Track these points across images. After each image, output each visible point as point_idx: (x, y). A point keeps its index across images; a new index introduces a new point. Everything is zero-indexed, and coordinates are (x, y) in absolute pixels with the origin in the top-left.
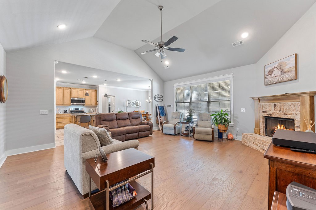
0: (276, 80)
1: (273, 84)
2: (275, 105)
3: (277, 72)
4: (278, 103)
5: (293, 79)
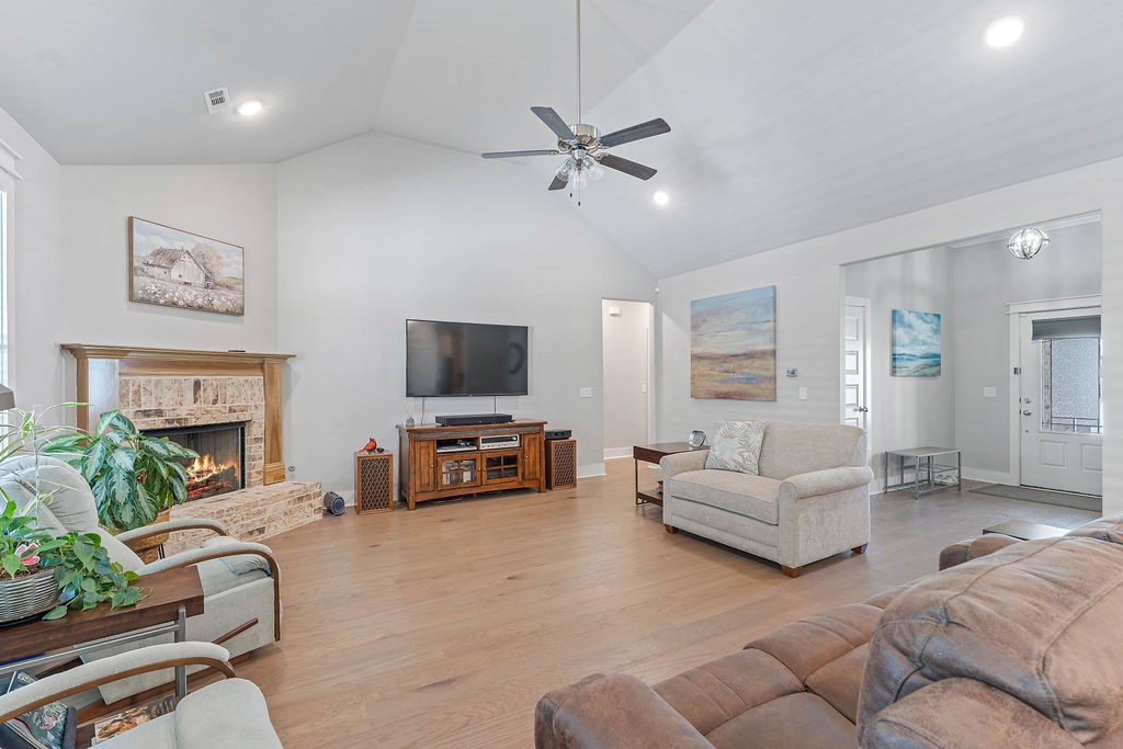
0: (189, 296)
1: (174, 304)
2: (197, 384)
3: (187, 270)
4: (210, 379)
5: (237, 313)
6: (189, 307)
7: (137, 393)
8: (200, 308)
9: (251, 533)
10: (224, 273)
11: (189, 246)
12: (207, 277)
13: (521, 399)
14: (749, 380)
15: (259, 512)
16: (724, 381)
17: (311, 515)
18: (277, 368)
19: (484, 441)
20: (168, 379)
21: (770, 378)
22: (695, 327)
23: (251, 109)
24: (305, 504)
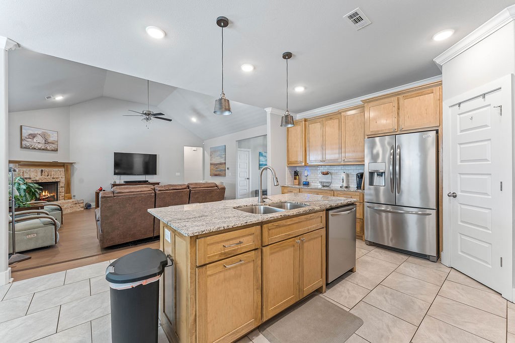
0: (39, 146)
1: (35, 149)
2: (42, 171)
3: (39, 139)
4: (46, 169)
5: (56, 150)
6: (39, 149)
7: (23, 173)
8: (43, 149)
10: (51, 139)
11: (40, 132)
12: (45, 141)
13: (155, 176)
14: (221, 171)
16: (216, 171)
17: (79, 208)
18: (69, 167)
20: (32, 169)
21: (223, 170)
22: (211, 155)
23: (59, 98)
24: (78, 205)
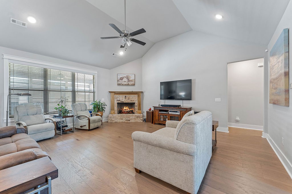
0: (125, 83)
1: (123, 85)
2: (125, 96)
3: (125, 79)
4: (127, 96)
5: (134, 85)
6: (125, 85)
7: (117, 97)
8: (127, 85)
9: (127, 120)
10: (131, 79)
11: (125, 76)
12: (128, 80)
15: (129, 117)
17: (140, 120)
18: (140, 94)
19: (170, 111)
20: (121, 96)
23: (121, 53)
24: (139, 118)
